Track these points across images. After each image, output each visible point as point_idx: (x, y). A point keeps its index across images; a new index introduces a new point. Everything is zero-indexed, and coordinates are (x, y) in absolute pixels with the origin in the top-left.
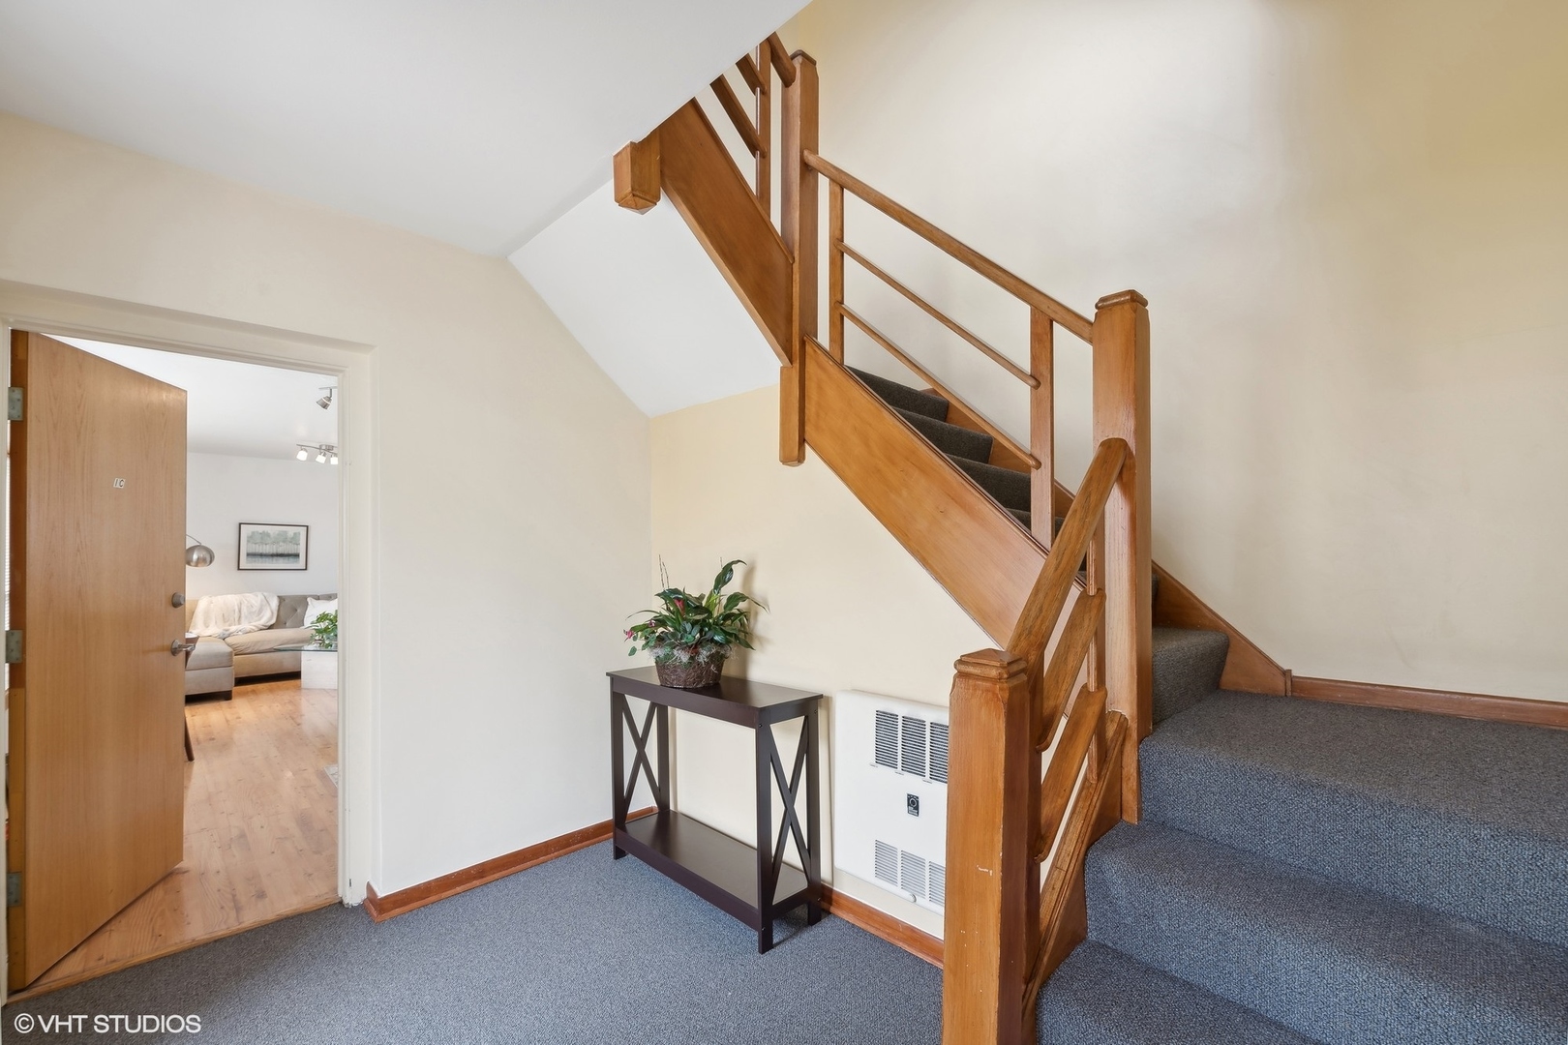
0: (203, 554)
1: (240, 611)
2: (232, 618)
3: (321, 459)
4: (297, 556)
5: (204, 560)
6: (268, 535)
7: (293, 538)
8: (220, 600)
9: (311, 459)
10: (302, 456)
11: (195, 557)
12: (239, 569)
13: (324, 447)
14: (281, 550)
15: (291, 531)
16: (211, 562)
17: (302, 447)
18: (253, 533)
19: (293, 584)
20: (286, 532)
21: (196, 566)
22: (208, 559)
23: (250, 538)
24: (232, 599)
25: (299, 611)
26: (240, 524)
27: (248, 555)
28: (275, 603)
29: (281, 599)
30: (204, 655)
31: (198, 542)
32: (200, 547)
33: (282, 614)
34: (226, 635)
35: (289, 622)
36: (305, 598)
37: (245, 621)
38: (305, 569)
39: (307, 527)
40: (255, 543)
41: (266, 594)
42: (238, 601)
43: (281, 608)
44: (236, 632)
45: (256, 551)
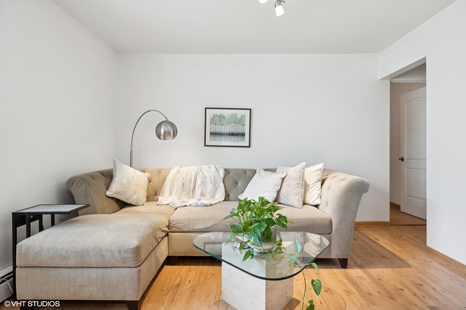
0: (169, 128)
1: (195, 181)
2: (188, 189)
5: (170, 134)
6: (223, 117)
7: (240, 120)
8: (184, 169)
11: (162, 131)
14: (232, 130)
15: (240, 113)
16: (174, 136)
18: (214, 115)
19: (239, 159)
20: (235, 115)
21: (165, 139)
23: (213, 120)
24: (192, 170)
25: (239, 184)
26: (206, 108)
27: (212, 133)
28: (222, 173)
29: (226, 171)
30: (107, 250)
31: (166, 118)
32: (167, 122)
33: (227, 186)
34: (178, 205)
35: (232, 196)
36: (245, 171)
37: (198, 192)
38: (249, 147)
39: (250, 110)
40: (223, 125)
41: (217, 166)
42: (196, 172)
43: (226, 180)
44: (184, 204)
45: (217, 131)
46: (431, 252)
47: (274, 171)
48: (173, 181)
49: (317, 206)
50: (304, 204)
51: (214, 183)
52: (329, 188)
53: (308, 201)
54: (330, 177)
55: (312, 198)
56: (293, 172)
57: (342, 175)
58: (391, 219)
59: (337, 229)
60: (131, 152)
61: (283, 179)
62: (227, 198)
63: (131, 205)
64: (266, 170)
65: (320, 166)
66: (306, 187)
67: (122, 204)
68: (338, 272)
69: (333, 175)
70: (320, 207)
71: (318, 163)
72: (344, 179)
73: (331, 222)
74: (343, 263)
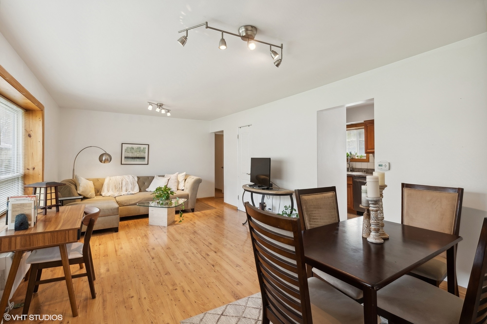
0: (107, 157)
1: (122, 184)
2: (119, 187)
3: (158, 110)
4: (144, 158)
5: (108, 160)
6: (133, 148)
7: (143, 150)
8: (113, 178)
9: (154, 109)
10: (150, 108)
11: (104, 159)
12: (121, 164)
13: (159, 105)
14: (138, 156)
15: (142, 147)
16: (110, 161)
17: (151, 104)
18: (127, 148)
19: (144, 171)
20: (140, 148)
21: (104, 163)
22: (109, 160)
23: (126, 150)
24: (119, 178)
25: (146, 184)
26: (122, 144)
27: (125, 158)
28: (136, 179)
29: (139, 178)
30: (106, 210)
31: (105, 151)
32: (106, 154)
33: (140, 185)
34: (116, 196)
35: (142, 189)
36: (148, 177)
37: (124, 189)
38: (148, 164)
39: (148, 145)
40: (128, 153)
41: (133, 175)
42: (121, 179)
43: (138, 182)
44: (120, 195)
45: (129, 156)
46: (225, 204)
47: (163, 176)
48: (108, 185)
49: (183, 190)
50: (178, 190)
51: (133, 184)
52: (188, 182)
53: (179, 188)
54: (188, 178)
55: (181, 187)
56: (173, 177)
57: (192, 177)
58: (215, 196)
59: (190, 197)
60: (74, 169)
61: (169, 180)
62: (140, 191)
63: (87, 198)
64: (159, 176)
65: (184, 173)
66: (178, 183)
67: (85, 198)
68: (191, 214)
69: (189, 177)
70: (184, 190)
71: (183, 172)
72: (193, 178)
73: (188, 195)
74: (193, 210)
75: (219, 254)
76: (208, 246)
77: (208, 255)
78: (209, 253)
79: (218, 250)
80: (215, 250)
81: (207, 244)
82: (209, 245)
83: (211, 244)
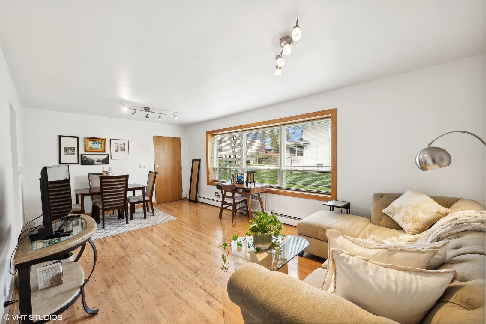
75: (161, 245)
76: (173, 250)
77: (171, 242)
78: (171, 244)
79: (162, 248)
80: (165, 248)
81: (174, 253)
82: (171, 252)
83: (170, 254)
